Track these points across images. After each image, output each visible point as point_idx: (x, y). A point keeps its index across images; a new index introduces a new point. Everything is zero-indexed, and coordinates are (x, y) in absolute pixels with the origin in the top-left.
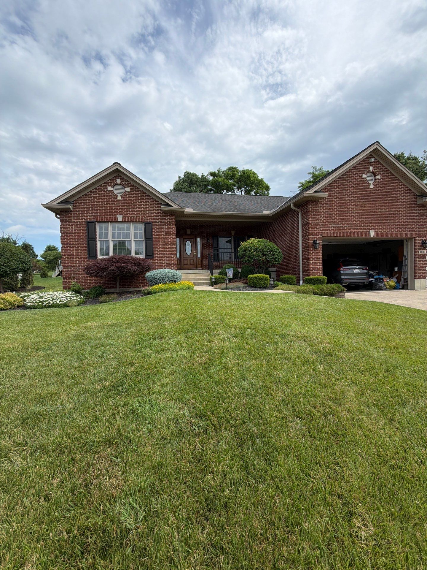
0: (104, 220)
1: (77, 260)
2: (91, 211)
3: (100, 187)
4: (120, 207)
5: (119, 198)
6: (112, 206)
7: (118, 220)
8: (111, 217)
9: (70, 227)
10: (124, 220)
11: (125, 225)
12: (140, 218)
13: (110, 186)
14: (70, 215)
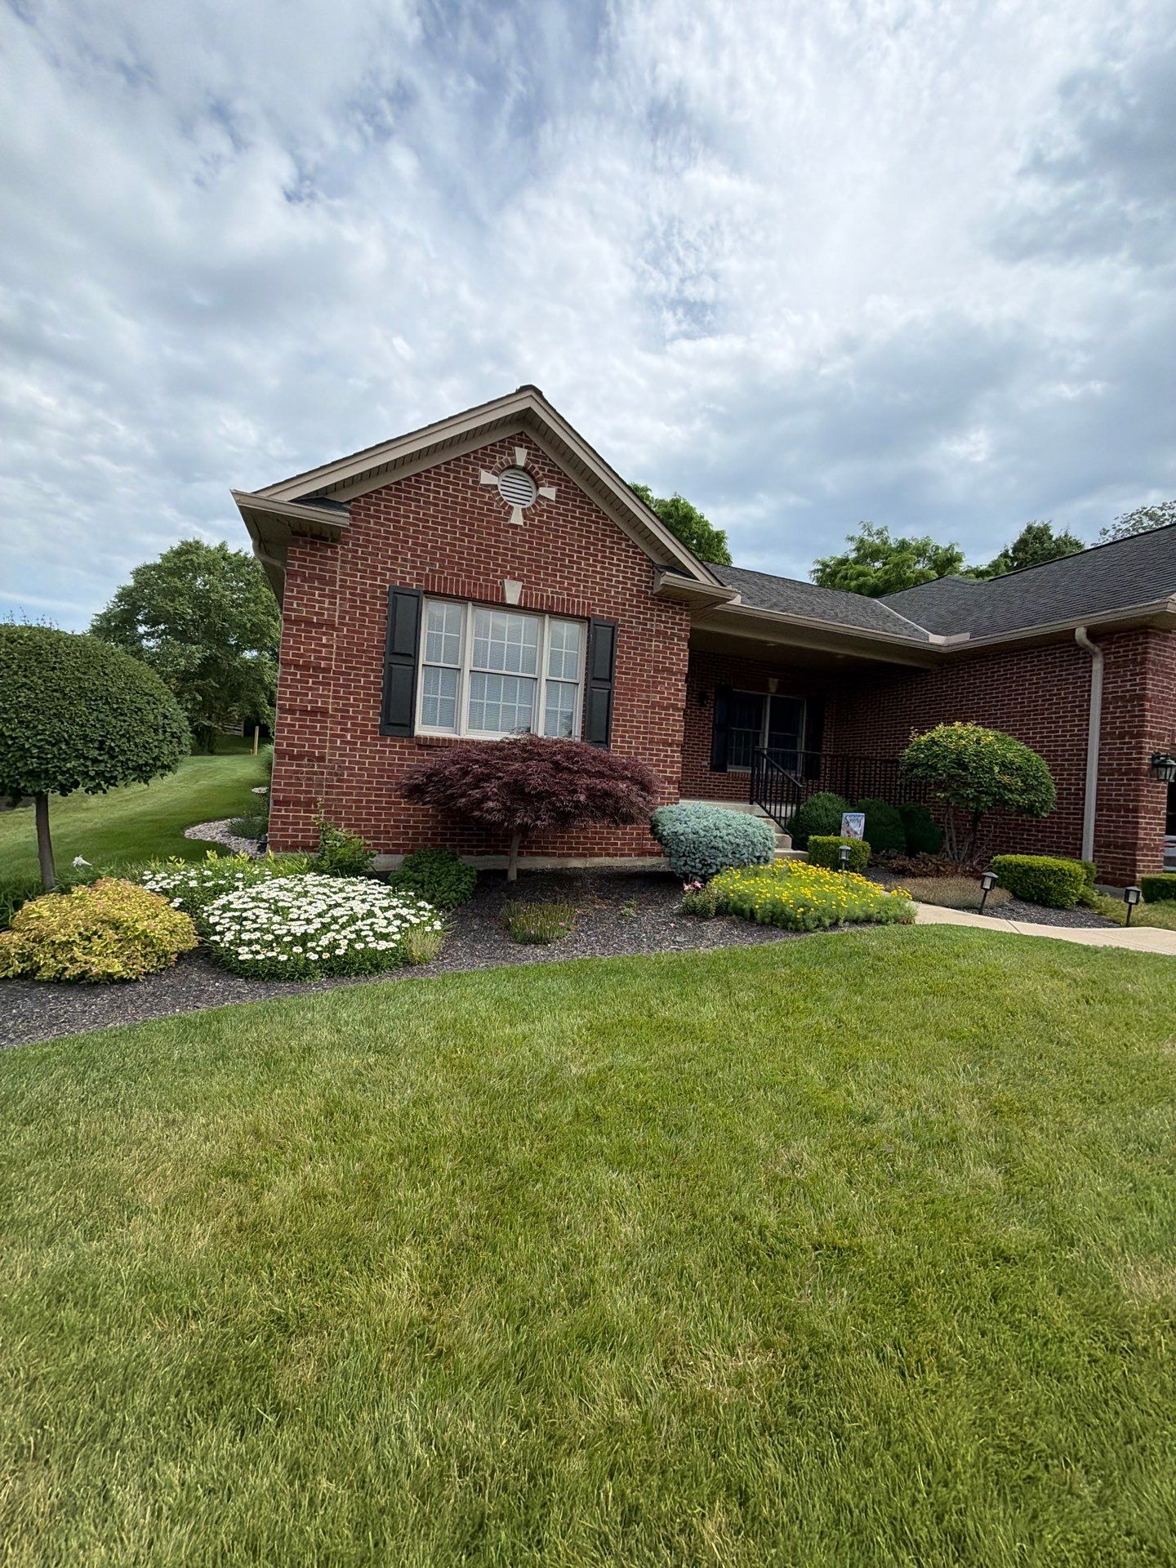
0: (457, 592)
1: (338, 736)
2: (410, 549)
3: (452, 467)
4: (515, 551)
5: (517, 518)
6: (487, 545)
7: (504, 598)
8: (481, 585)
9: (327, 600)
10: (526, 603)
11: (524, 621)
12: (579, 602)
13: (491, 468)
14: (329, 554)
